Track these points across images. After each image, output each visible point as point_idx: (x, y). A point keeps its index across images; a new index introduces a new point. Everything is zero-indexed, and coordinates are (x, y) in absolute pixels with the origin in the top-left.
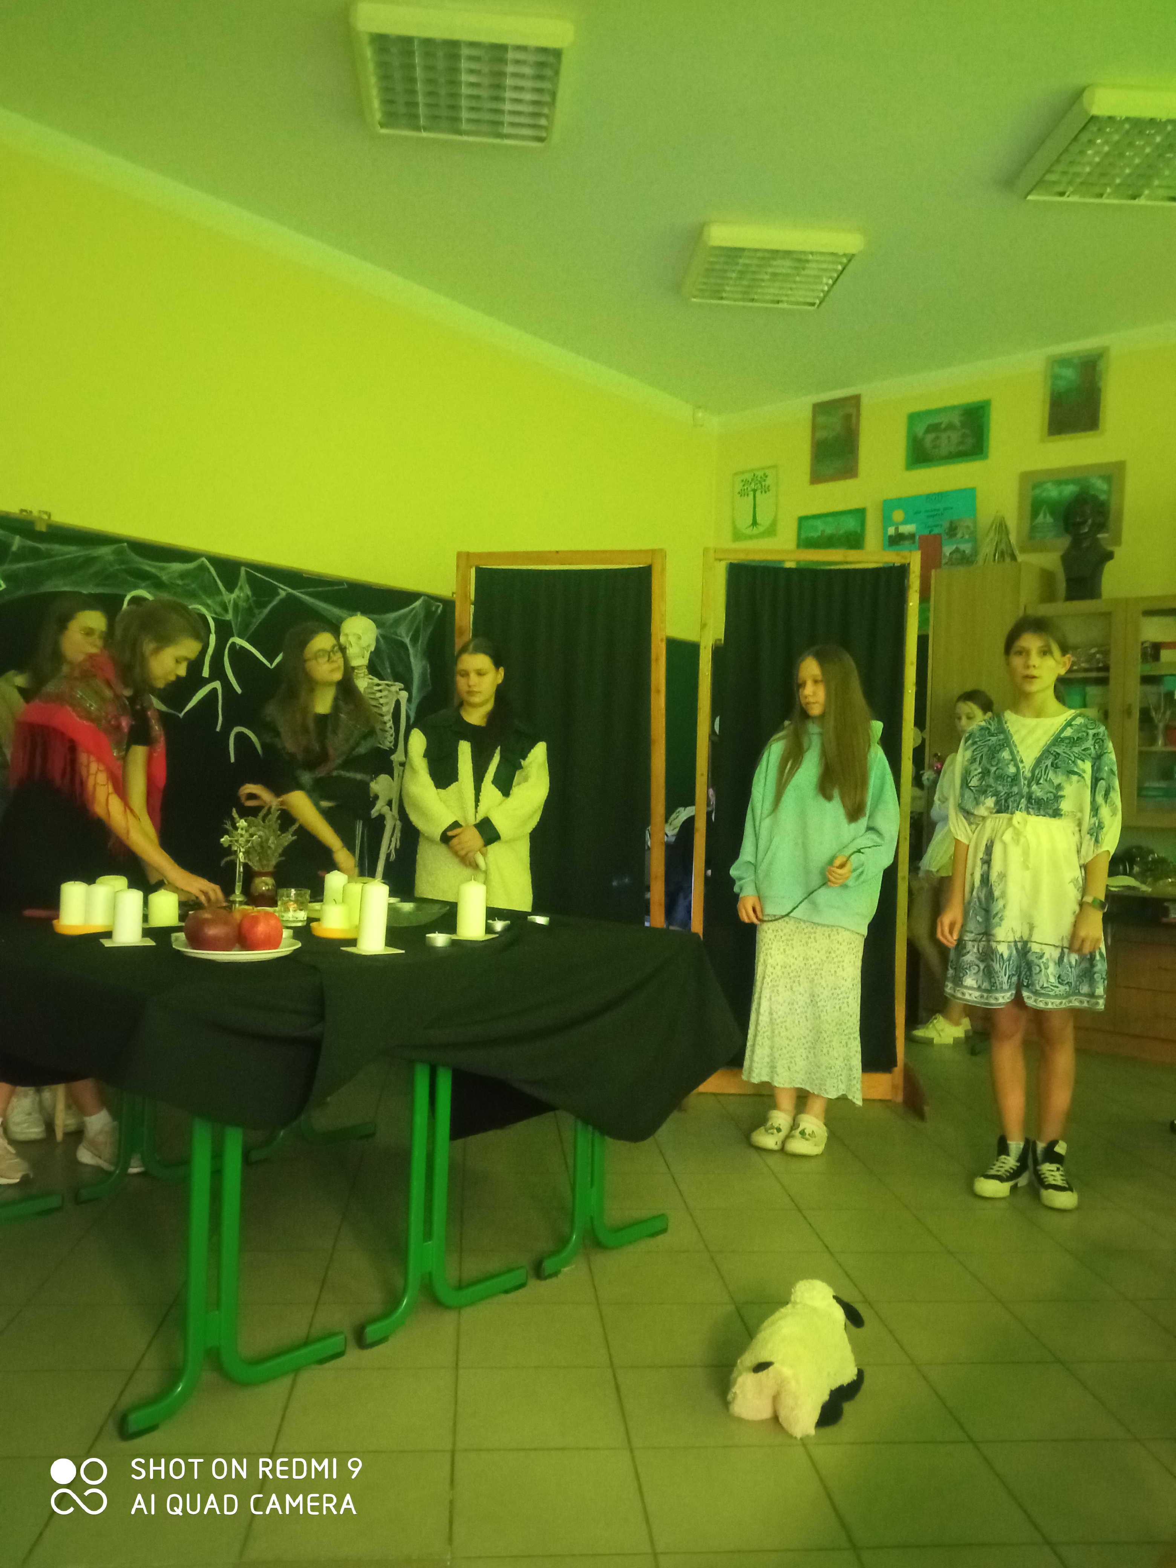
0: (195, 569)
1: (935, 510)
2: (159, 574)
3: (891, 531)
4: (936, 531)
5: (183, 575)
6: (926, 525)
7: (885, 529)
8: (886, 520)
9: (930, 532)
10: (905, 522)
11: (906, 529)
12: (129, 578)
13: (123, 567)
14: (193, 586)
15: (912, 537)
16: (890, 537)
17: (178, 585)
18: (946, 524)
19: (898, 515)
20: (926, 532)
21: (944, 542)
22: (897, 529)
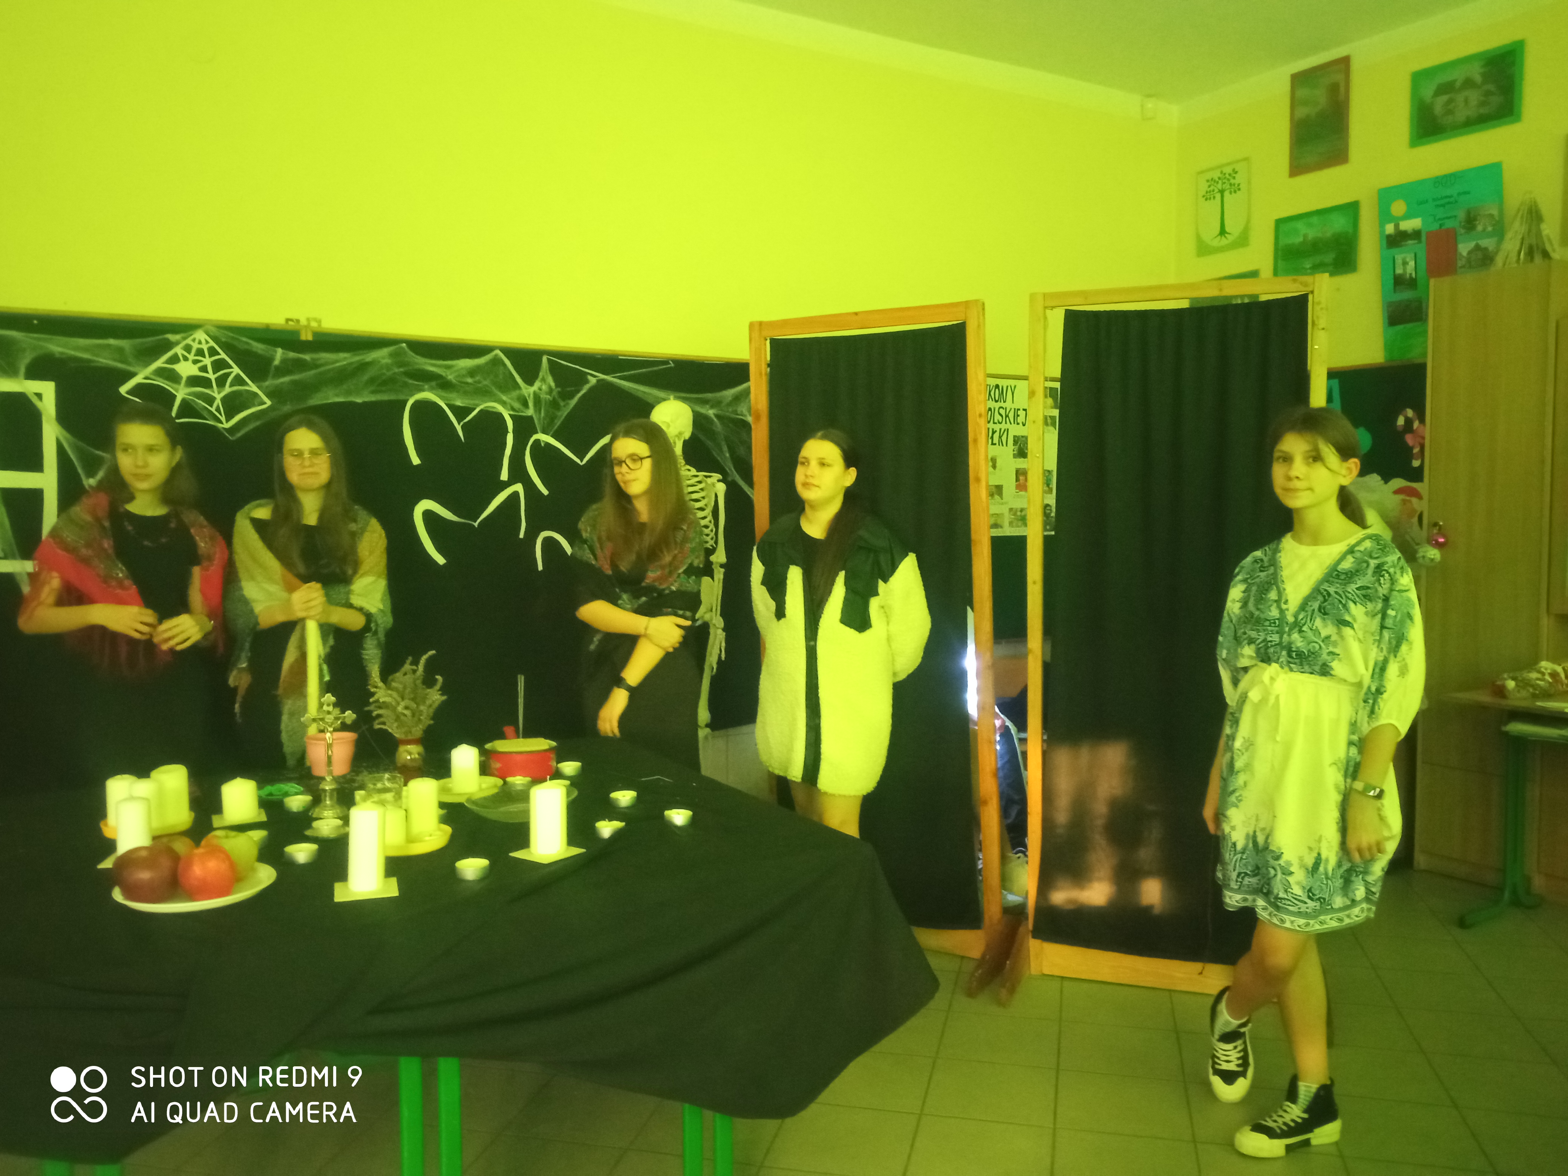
0: (487, 364)
1: (1446, 197)
2: (444, 374)
3: (1390, 229)
4: (1449, 224)
5: (472, 372)
6: (1435, 218)
7: (1382, 226)
8: (1385, 215)
9: (1441, 225)
10: (1406, 217)
11: (1408, 225)
12: (411, 381)
13: (402, 370)
14: (485, 383)
15: (1416, 235)
16: (1389, 237)
17: (467, 383)
18: (1461, 215)
19: (1398, 208)
20: (1435, 227)
21: (1459, 238)
22: (1397, 226)
